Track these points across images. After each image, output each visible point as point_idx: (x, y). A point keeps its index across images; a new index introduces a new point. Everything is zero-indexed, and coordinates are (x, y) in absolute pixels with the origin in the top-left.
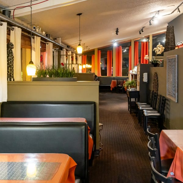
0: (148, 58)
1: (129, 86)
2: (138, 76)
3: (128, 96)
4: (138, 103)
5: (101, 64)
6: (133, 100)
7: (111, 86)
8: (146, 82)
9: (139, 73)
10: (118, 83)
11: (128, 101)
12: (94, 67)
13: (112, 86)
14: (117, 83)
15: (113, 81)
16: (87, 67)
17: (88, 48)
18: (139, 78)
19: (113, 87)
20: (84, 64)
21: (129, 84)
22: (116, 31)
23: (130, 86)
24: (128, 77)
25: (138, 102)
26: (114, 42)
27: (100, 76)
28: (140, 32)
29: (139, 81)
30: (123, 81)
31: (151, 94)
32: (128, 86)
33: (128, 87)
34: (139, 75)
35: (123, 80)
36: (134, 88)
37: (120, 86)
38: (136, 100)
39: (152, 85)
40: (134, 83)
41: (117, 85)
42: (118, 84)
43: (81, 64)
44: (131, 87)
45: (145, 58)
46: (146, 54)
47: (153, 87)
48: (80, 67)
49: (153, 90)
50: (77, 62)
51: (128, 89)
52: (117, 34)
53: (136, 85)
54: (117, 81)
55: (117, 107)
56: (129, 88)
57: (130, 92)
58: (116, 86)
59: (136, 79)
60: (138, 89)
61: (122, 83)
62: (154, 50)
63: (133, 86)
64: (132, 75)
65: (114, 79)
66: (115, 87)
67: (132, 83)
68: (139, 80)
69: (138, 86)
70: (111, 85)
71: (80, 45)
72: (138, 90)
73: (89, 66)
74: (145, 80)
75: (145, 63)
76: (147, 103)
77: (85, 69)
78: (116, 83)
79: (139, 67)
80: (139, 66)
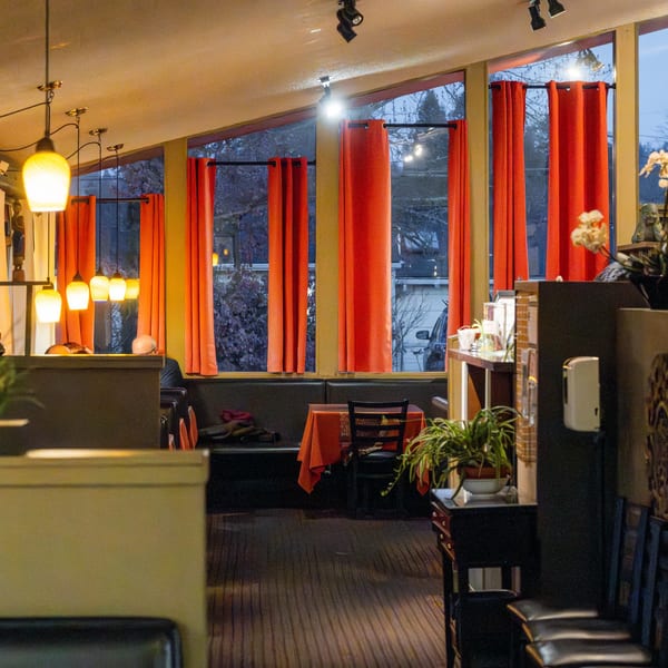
0: (600, 235)
1: (453, 462)
2: (519, 378)
3: (440, 547)
4: (527, 606)
5: (215, 261)
6: (482, 580)
7: (301, 458)
8: (589, 435)
9: (529, 357)
10: (363, 432)
11: (440, 584)
12: (158, 292)
13: (307, 449)
14: (354, 428)
15: (316, 409)
16: (99, 297)
17: (108, 141)
18: (534, 398)
19: (316, 461)
20: (78, 278)
21: (453, 447)
22: (339, 14)
23: (460, 467)
24: (445, 381)
25: (524, 596)
26: (327, 89)
27: (211, 368)
28: (534, 11)
29: (532, 421)
30: (403, 416)
31: (633, 535)
32: (444, 463)
33: (438, 474)
34: (533, 379)
35: (405, 405)
36: (488, 485)
37: (373, 451)
38: (507, 582)
39: (641, 457)
40: (493, 443)
41: (354, 448)
42: (362, 434)
43: (54, 281)
44: (467, 473)
45: (577, 235)
46: (591, 205)
47: (650, 479)
48: (48, 310)
49: (645, 501)
50: (18, 264)
51: (446, 486)
52: (346, 31)
53: (511, 452)
54: (353, 416)
55: (353, 643)
56: (454, 478)
57: (460, 517)
58: (344, 453)
59: (504, 409)
60: (525, 488)
61: (393, 434)
62: (648, 168)
63: (487, 464)
64: (476, 372)
65: (325, 392)
66: (337, 466)
67: (478, 437)
68: (534, 410)
69: (528, 462)
70: (301, 449)
71: (45, 145)
72: (522, 501)
73: (118, 290)
74: (582, 412)
75: (578, 274)
76: (598, 609)
77: (82, 316)
78: (346, 432)
79: (534, 311)
80: (534, 298)
